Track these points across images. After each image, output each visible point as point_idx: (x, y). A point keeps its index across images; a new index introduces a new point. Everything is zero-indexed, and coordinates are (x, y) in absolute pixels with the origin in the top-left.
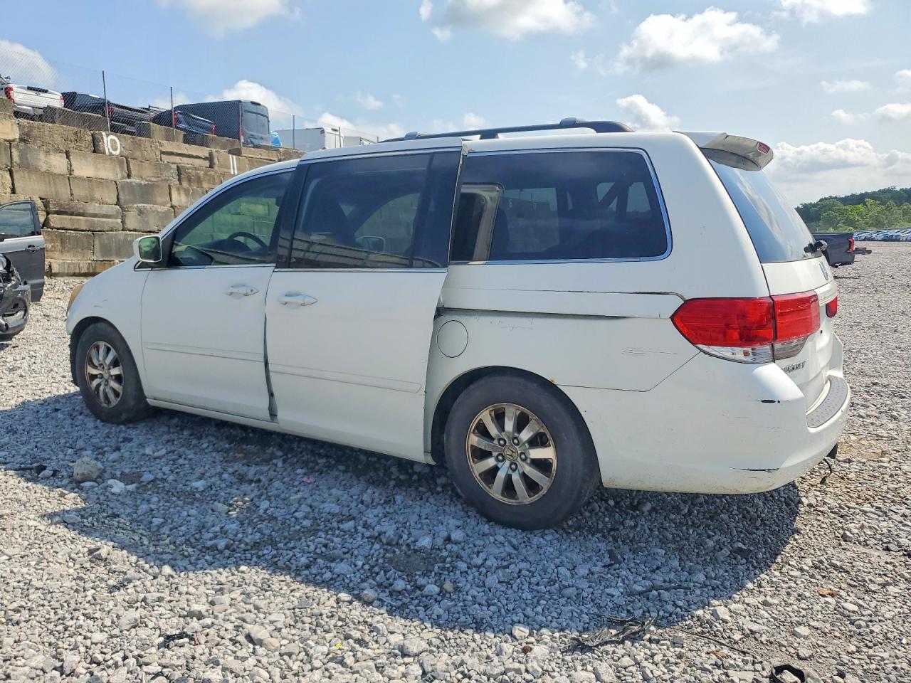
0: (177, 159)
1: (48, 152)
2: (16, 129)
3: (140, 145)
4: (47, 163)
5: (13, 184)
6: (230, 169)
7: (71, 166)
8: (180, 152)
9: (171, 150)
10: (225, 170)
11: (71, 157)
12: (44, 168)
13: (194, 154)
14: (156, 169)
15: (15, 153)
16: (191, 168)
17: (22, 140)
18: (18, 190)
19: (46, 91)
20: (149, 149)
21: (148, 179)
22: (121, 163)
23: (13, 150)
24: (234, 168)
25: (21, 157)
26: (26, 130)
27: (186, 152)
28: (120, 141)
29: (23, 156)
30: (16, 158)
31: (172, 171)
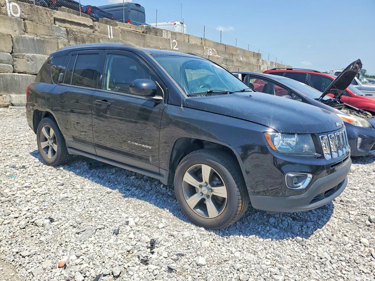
0: (68, 25)
3: (38, 12)
6: (108, 34)
8: (70, 20)
9: (64, 18)
10: (104, 35)
13: (82, 22)
14: (49, 29)
16: (77, 31)
20: (45, 15)
21: (42, 36)
22: (19, 23)
24: (110, 35)
27: (76, 21)
28: (20, 7)
31: (62, 32)
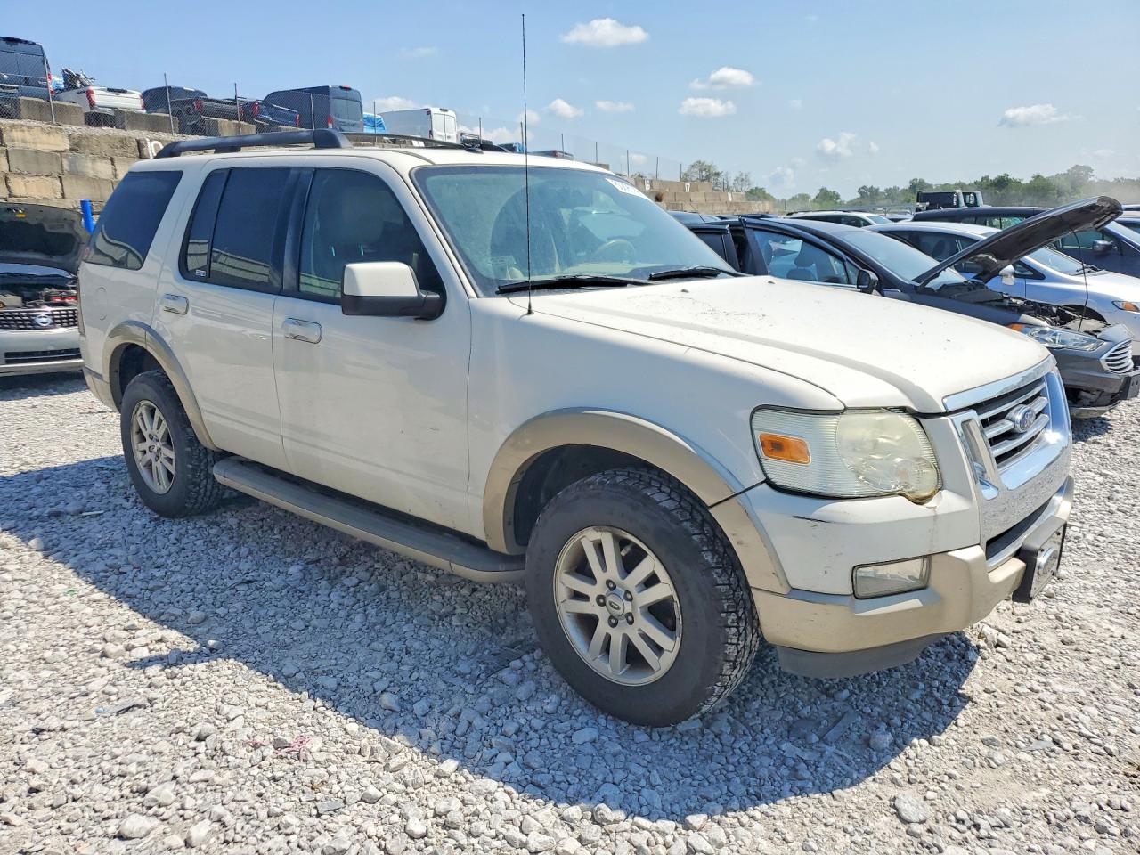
1: (94, 160)
2: (67, 140)
4: (93, 169)
5: (63, 190)
7: (115, 170)
11: (116, 161)
12: (91, 174)
15: (65, 163)
17: (72, 149)
18: (67, 194)
19: (124, 92)
23: (64, 159)
25: (70, 166)
26: (76, 141)
29: (71, 163)
30: (66, 167)
